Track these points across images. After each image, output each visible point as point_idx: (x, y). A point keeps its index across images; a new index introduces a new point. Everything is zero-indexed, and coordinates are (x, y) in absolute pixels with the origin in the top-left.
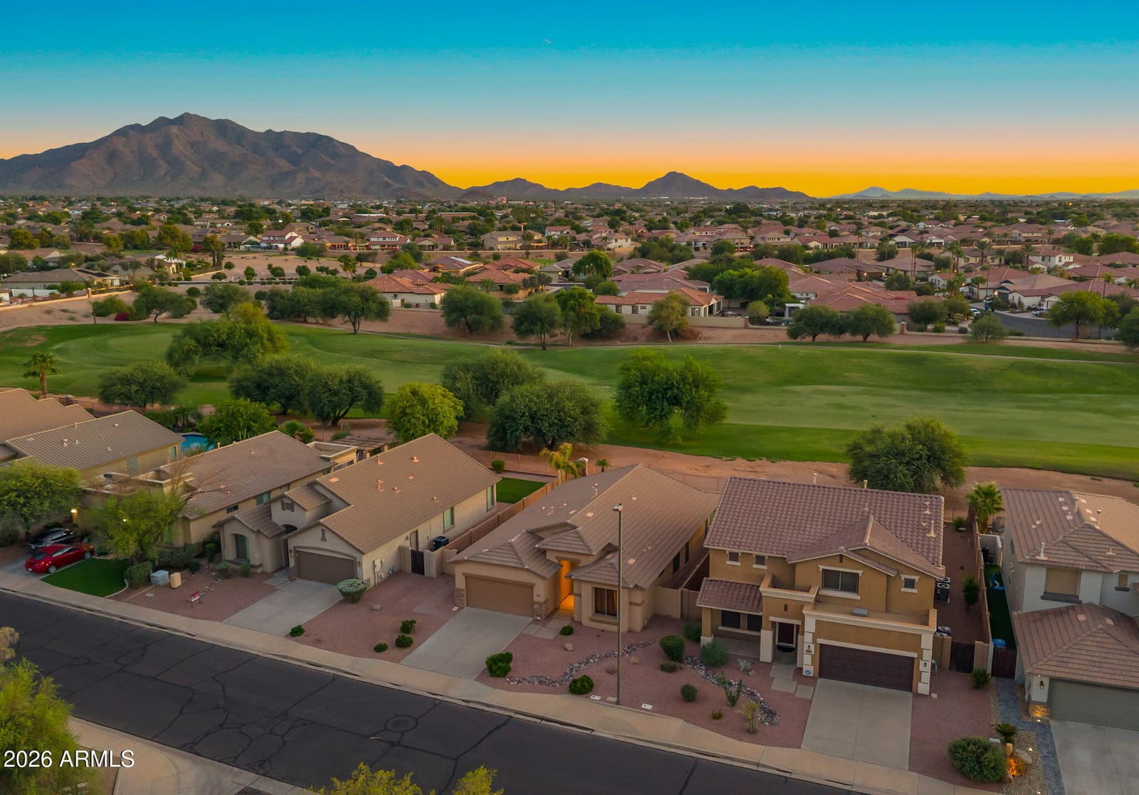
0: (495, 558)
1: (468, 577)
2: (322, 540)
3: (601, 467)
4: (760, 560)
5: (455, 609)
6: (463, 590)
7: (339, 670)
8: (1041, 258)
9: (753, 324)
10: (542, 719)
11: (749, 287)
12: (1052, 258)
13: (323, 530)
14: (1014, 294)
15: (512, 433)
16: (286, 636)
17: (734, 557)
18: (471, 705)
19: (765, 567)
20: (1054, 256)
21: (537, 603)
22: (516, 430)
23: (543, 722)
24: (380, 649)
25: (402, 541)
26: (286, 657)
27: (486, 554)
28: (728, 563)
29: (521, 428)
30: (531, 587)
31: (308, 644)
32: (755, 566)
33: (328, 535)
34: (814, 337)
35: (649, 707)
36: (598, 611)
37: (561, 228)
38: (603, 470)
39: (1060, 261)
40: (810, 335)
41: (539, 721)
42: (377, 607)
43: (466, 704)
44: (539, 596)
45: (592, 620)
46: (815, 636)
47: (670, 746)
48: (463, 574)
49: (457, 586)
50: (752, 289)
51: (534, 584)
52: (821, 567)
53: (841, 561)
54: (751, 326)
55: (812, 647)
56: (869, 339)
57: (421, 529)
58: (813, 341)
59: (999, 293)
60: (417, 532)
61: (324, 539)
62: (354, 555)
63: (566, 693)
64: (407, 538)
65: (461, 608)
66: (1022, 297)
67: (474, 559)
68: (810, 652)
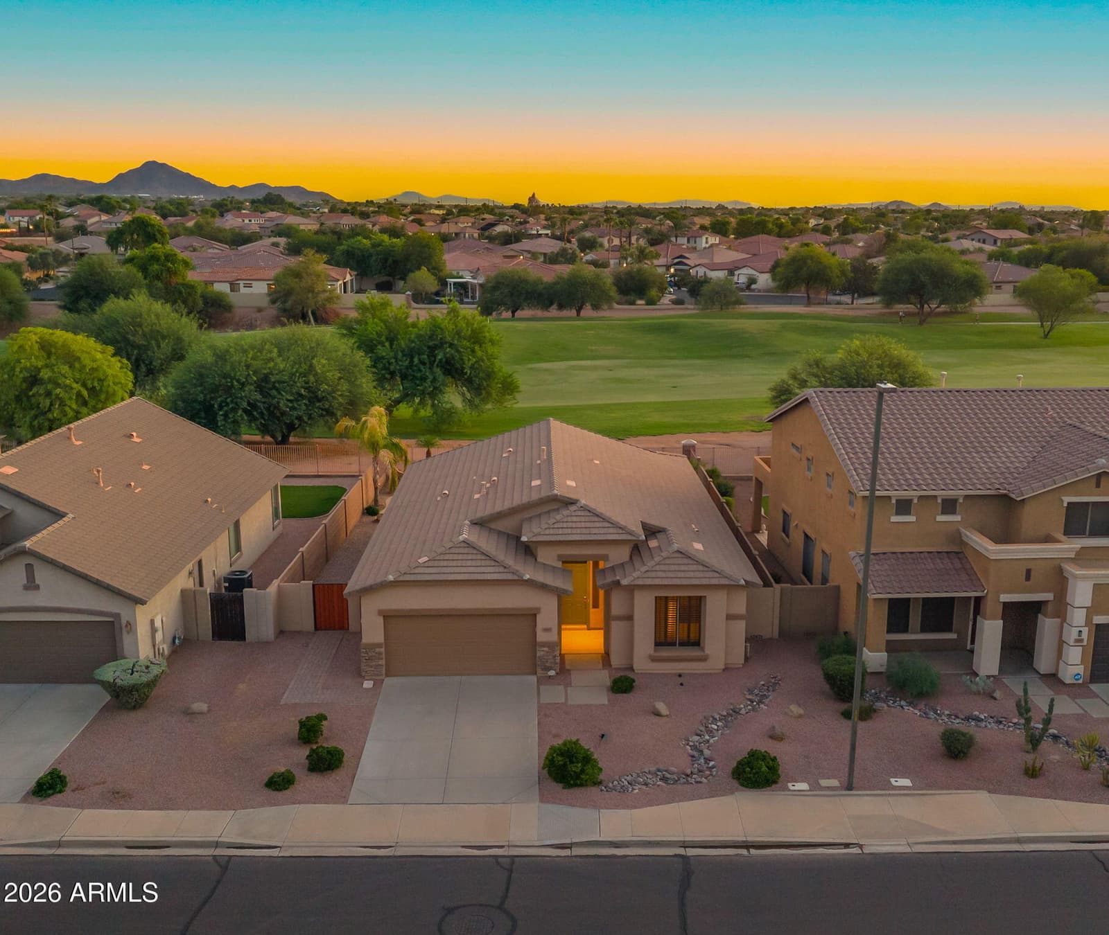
0: (448, 570)
1: (389, 617)
2: (26, 588)
3: (426, 450)
4: (949, 506)
5: (368, 684)
6: (379, 645)
7: (217, 845)
8: (686, 239)
9: (417, 302)
10: (747, 846)
11: (390, 261)
12: (698, 239)
13: (29, 567)
14: (698, 268)
15: (226, 415)
16: (25, 799)
17: (904, 506)
18: (577, 851)
19: (957, 518)
20: (701, 237)
21: (544, 644)
22: (234, 410)
23: (753, 851)
24: (279, 783)
25: (183, 581)
26: (59, 844)
27: (424, 565)
28: (894, 519)
29: (245, 404)
30: (532, 615)
31: (94, 805)
32: (941, 518)
33: (43, 575)
34: (513, 313)
35: (906, 782)
36: (662, 641)
37: (32, 212)
38: (428, 454)
39: (707, 242)
40: (507, 310)
41: (744, 852)
42: (200, 706)
43: (566, 852)
44: (547, 630)
45: (654, 659)
46: (1091, 612)
47: (1019, 841)
48: (380, 612)
49: (367, 639)
50: (396, 262)
51: (538, 610)
52: (1067, 500)
53: (1098, 485)
54: (414, 305)
55: (1085, 631)
56: (583, 313)
57: (206, 555)
58: (513, 316)
59: (676, 270)
60: (200, 563)
61: (31, 585)
62: (116, 611)
63: (737, 790)
64: (190, 573)
65: (378, 684)
66: (707, 271)
67: (407, 578)
68: (1081, 641)
